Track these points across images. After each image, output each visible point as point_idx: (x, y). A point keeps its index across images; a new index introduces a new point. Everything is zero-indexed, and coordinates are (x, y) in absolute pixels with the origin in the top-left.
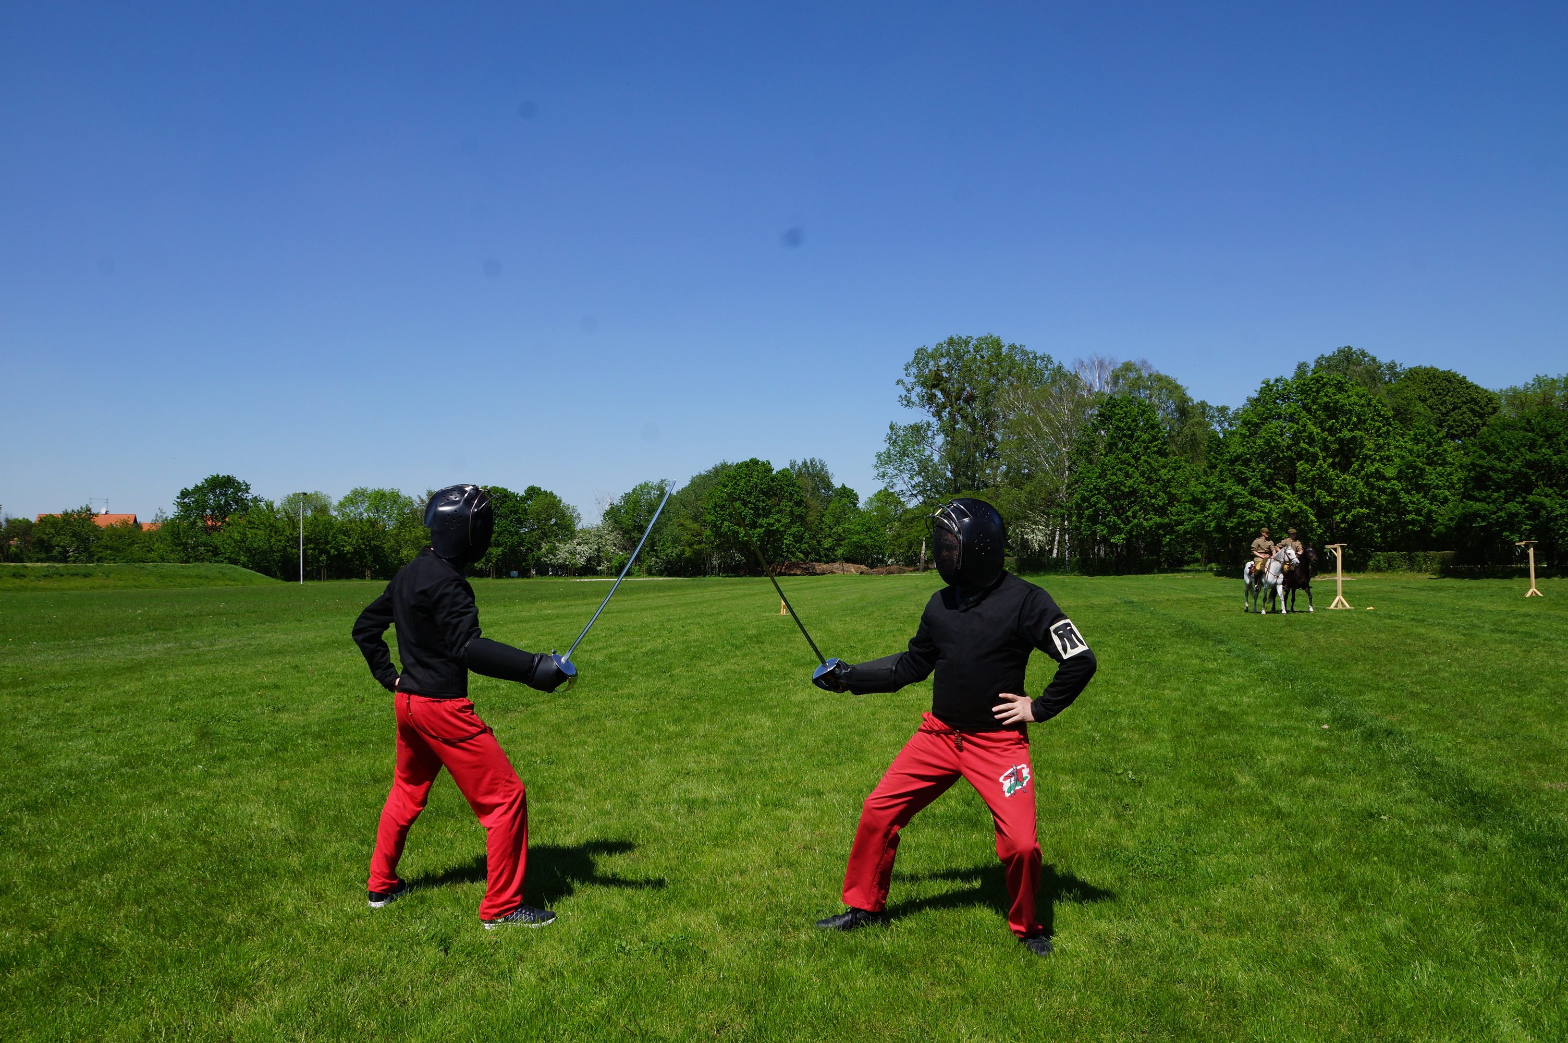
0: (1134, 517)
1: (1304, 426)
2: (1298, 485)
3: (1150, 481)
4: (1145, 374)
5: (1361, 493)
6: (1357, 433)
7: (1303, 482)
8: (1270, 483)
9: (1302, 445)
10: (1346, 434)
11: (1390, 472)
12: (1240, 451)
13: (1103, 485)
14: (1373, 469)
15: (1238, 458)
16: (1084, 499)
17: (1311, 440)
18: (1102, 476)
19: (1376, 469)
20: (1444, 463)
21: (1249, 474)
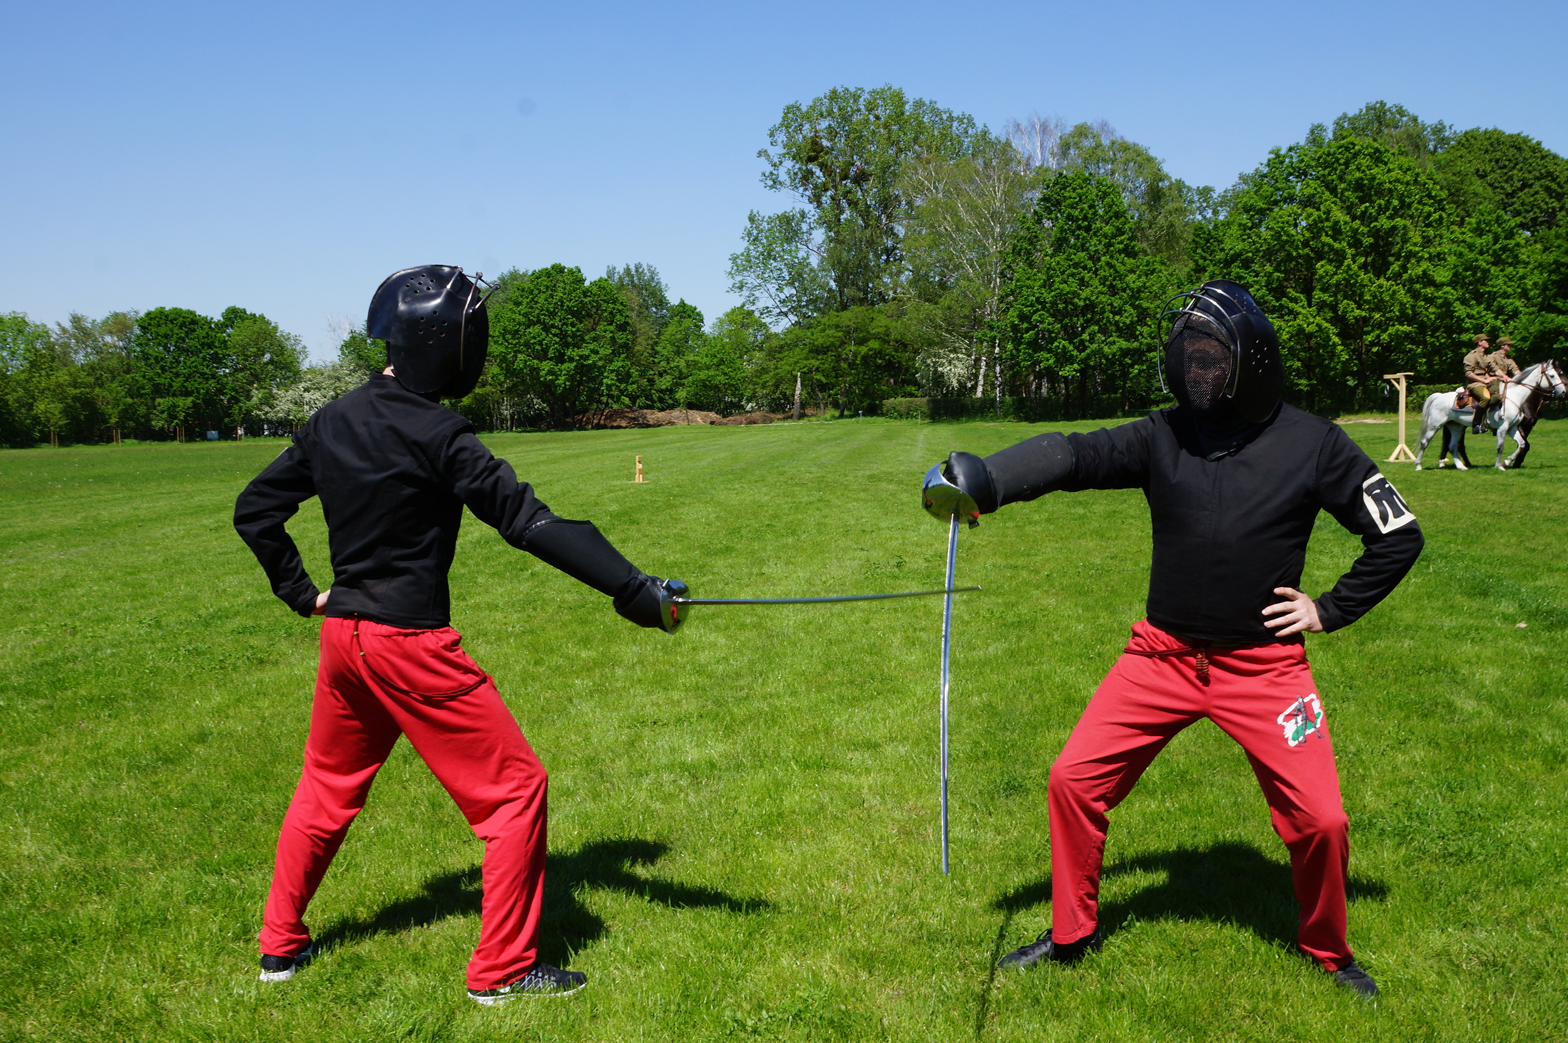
0: (1092, 341)
1: (1328, 212)
2: (1317, 294)
3: (1113, 291)
4: (1106, 142)
5: (1402, 305)
6: (1399, 222)
7: (1324, 290)
8: (1280, 292)
9: (1325, 239)
10: (1384, 223)
11: (1442, 275)
12: (1239, 246)
13: (1048, 297)
14: (1419, 271)
15: (1237, 256)
16: (1023, 317)
17: (1336, 232)
18: (1048, 284)
19: (1424, 272)
20: (1516, 262)
21: (1251, 280)
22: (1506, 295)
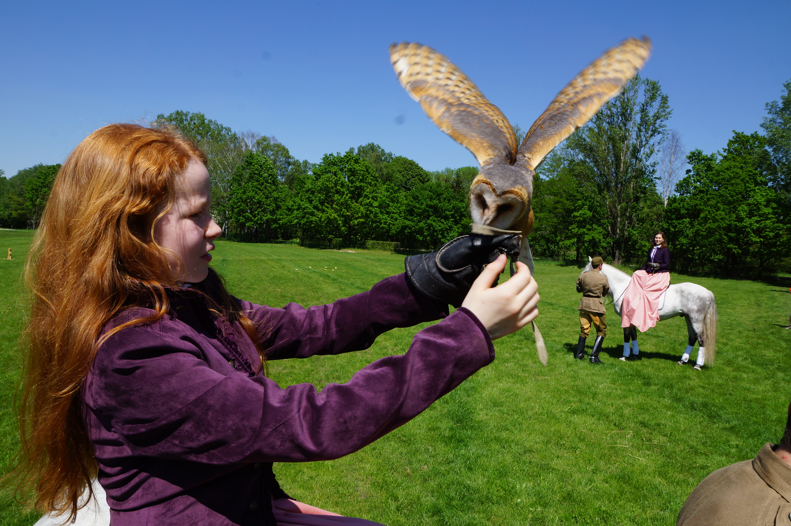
2: (334, 206)
5: (362, 213)
8: (322, 204)
9: (338, 187)
10: (358, 184)
11: (376, 204)
19: (370, 202)
20: (398, 202)
22: (393, 213)
